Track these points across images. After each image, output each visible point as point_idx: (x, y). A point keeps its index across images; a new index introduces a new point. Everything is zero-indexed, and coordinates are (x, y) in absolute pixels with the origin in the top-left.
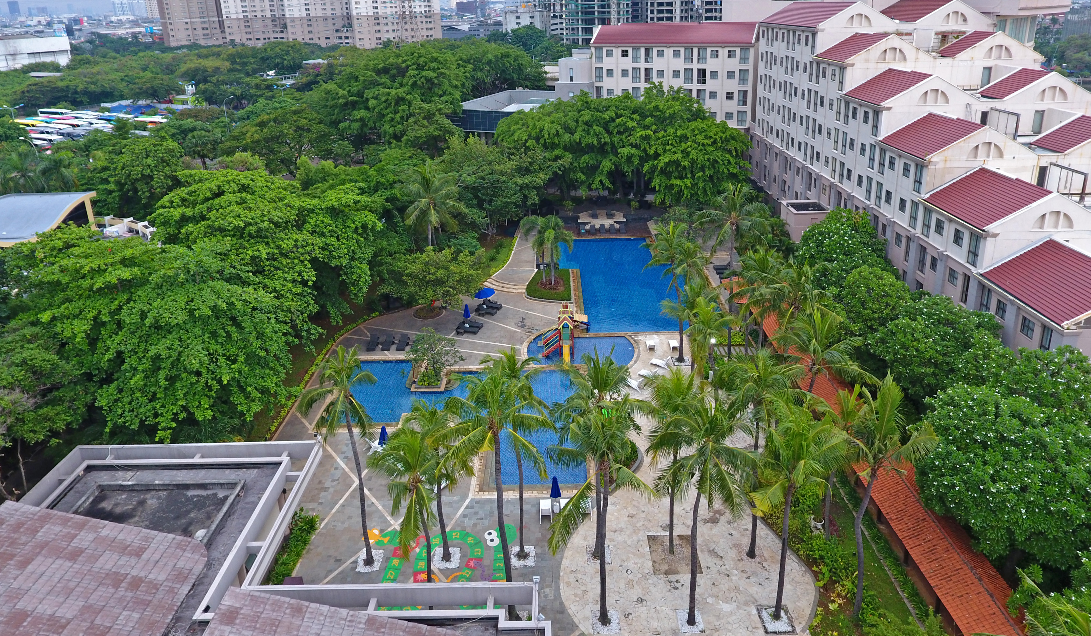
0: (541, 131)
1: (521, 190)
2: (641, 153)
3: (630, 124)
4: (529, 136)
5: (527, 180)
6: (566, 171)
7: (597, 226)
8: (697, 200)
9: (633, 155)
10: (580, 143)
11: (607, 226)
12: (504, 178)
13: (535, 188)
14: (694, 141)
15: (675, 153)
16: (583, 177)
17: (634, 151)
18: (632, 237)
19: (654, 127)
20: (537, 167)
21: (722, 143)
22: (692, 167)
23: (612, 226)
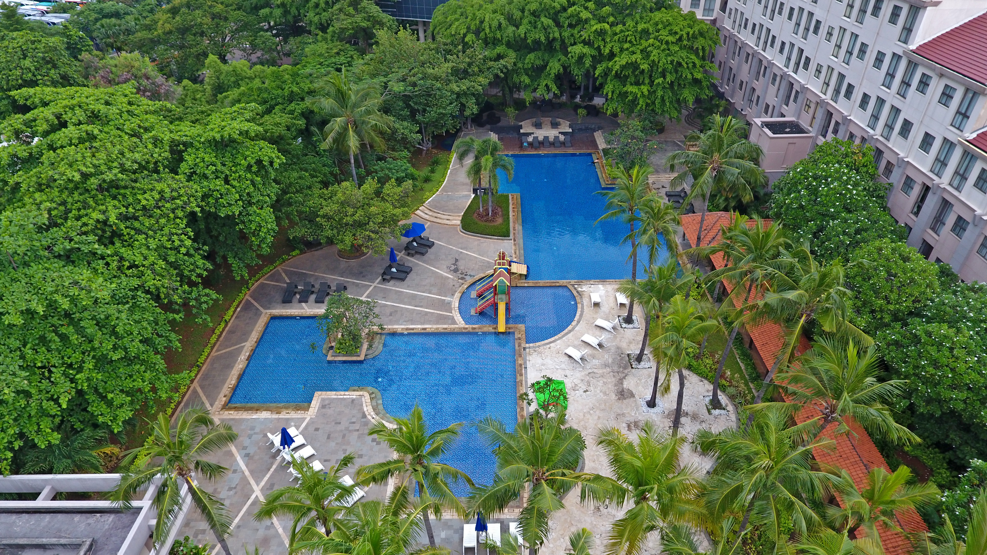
0: (482, 22)
1: (457, 97)
2: (594, 52)
3: (585, 15)
4: (468, 28)
5: (465, 85)
6: (508, 73)
7: (541, 138)
8: (653, 110)
9: (585, 55)
10: (526, 38)
11: (551, 139)
12: (439, 85)
13: (473, 94)
14: (656, 38)
15: (634, 53)
16: (527, 81)
17: (586, 50)
18: (578, 152)
19: (611, 19)
20: (476, 69)
21: (689, 40)
22: (652, 71)
23: (556, 138)
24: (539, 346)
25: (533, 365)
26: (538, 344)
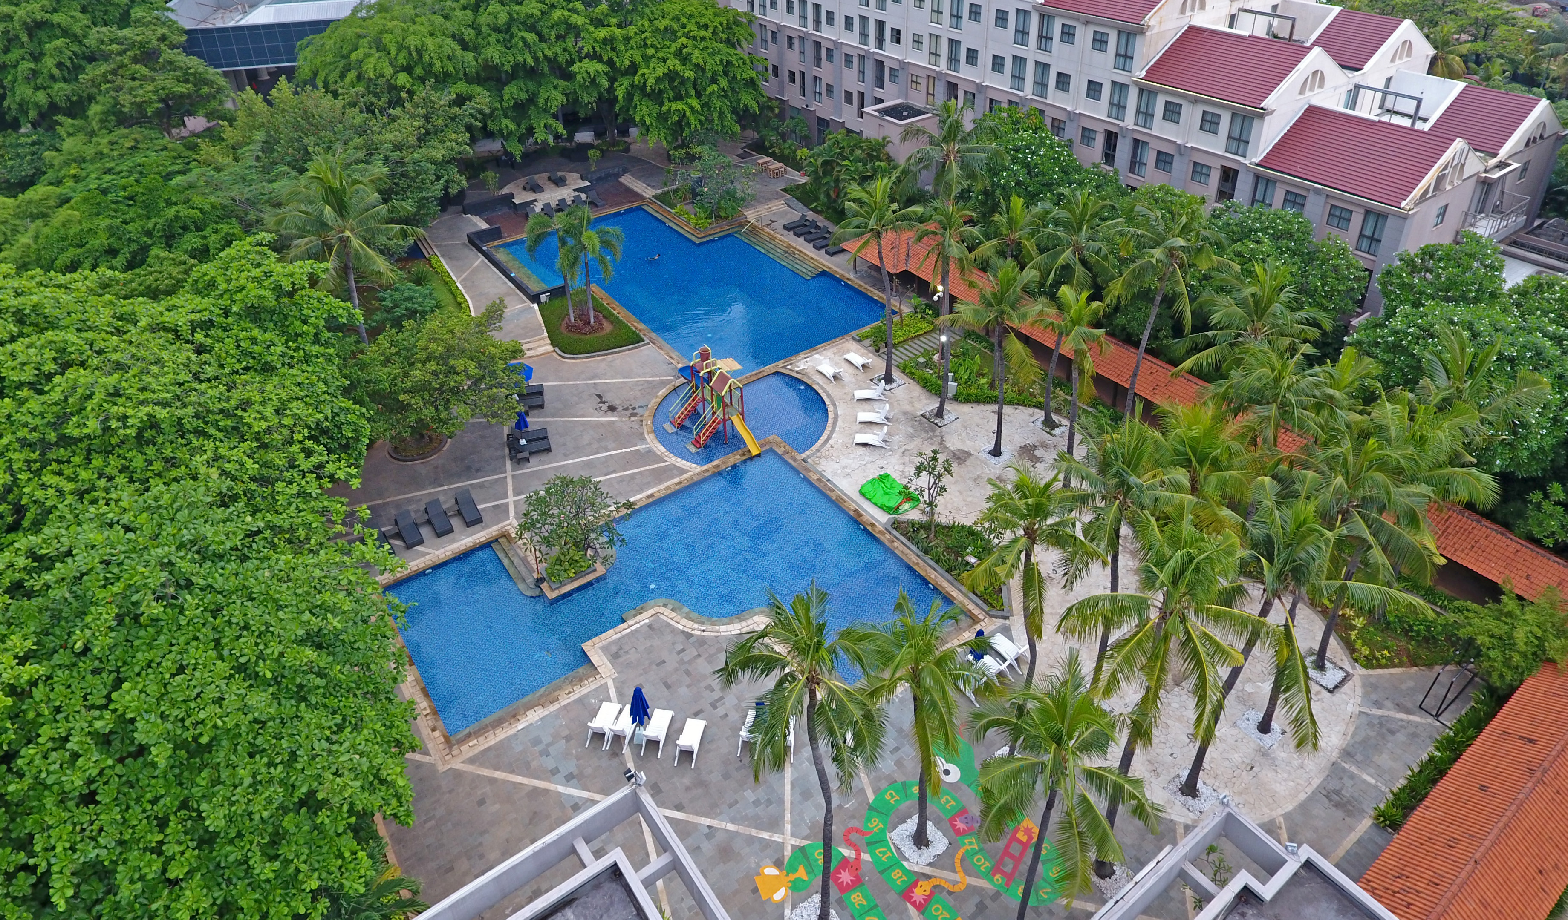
2: (607, 68)
7: (553, 204)
10: (499, 64)
11: (570, 201)
14: (686, 36)
15: (665, 59)
18: (622, 209)
20: (440, 122)
23: (575, 198)
24: (818, 450)
25: (835, 473)
26: (814, 448)
